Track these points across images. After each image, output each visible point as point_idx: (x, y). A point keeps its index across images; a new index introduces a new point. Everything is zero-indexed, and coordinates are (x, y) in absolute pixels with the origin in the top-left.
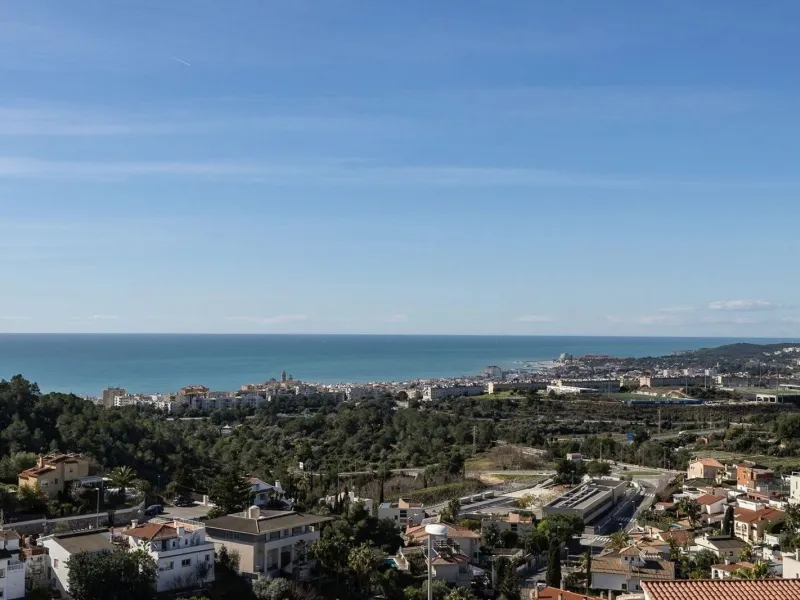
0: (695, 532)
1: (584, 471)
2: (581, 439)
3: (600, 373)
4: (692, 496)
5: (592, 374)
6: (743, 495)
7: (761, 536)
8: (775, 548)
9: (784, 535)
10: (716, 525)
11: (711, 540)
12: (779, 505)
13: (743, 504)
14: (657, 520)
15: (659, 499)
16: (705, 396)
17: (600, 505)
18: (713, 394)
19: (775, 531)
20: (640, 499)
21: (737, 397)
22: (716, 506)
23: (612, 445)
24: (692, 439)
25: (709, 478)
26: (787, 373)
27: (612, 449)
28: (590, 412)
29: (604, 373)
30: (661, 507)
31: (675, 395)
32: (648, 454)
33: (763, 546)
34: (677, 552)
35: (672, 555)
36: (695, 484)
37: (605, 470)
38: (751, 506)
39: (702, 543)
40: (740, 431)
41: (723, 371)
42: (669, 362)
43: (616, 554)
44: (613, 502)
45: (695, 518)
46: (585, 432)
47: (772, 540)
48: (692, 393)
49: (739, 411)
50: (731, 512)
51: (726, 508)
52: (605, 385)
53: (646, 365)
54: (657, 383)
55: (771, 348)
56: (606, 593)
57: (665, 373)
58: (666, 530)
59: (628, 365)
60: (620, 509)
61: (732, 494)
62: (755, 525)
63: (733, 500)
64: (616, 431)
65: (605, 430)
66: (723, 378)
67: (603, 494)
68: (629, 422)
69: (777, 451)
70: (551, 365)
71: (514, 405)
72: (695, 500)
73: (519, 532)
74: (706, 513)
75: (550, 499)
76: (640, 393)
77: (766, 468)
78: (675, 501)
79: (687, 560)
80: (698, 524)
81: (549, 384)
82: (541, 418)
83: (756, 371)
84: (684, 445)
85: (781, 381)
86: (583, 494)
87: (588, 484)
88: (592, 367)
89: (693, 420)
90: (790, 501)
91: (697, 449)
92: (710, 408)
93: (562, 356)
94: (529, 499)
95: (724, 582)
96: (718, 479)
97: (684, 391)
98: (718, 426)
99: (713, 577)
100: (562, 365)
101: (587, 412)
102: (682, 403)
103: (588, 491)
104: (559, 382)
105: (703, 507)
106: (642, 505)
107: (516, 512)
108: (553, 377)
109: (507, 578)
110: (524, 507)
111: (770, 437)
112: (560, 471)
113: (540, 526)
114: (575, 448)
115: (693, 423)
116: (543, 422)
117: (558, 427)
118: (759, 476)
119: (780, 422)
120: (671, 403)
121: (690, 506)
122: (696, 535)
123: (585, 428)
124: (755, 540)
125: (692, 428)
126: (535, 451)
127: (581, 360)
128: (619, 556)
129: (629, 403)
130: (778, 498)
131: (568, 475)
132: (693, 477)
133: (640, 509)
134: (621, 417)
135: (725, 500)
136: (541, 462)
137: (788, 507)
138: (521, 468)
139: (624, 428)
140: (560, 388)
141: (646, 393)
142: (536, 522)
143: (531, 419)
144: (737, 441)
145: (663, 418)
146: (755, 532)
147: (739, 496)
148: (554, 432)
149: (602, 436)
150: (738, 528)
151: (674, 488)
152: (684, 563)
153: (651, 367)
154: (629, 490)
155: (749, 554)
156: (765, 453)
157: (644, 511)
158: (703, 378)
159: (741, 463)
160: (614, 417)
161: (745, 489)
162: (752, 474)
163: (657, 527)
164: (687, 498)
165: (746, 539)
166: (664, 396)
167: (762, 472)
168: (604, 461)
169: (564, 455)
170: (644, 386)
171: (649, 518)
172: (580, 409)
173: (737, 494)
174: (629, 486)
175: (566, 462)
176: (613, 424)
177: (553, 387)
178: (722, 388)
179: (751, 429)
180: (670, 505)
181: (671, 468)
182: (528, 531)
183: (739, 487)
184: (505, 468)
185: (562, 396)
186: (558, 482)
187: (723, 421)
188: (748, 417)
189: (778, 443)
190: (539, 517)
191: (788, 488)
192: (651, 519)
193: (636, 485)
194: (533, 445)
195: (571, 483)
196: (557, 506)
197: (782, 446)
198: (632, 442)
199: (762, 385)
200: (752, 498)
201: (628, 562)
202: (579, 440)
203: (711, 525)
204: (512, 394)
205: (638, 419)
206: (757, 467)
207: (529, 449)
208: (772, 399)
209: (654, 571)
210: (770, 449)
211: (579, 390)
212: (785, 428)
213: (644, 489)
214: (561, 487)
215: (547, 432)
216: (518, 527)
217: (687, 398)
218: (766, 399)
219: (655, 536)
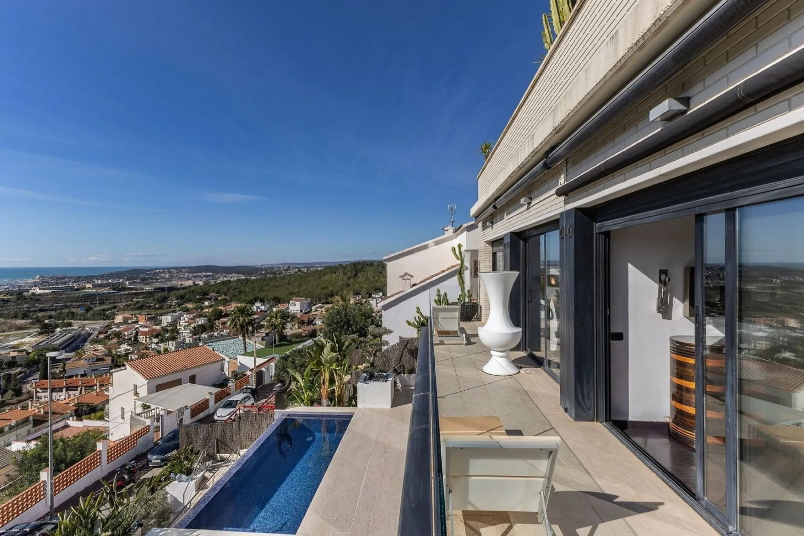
0: (119, 343)
1: (57, 326)
2: (53, 313)
3: (62, 283)
4: (117, 329)
5: (57, 284)
6: (142, 326)
7: (150, 339)
8: (157, 343)
9: (160, 338)
10: (130, 339)
11: (129, 345)
12: (158, 327)
13: (141, 329)
14: (100, 341)
15: (100, 333)
16: (120, 290)
17: (68, 340)
18: (124, 289)
19: (156, 337)
20: (90, 335)
21: (136, 289)
22: (130, 332)
23: (73, 314)
24: (115, 307)
25: (125, 321)
26: (157, 279)
27: (73, 316)
28: (57, 301)
29: (65, 283)
30: (102, 336)
31: (106, 290)
32: (94, 315)
33: (151, 343)
34: (112, 353)
35: (109, 354)
36: (118, 325)
37: (70, 325)
38: (146, 329)
39: (124, 347)
40: (138, 302)
41: (128, 280)
42: (102, 277)
43: (80, 359)
44: (74, 338)
45: (119, 338)
46: (55, 310)
47: (155, 340)
48: (115, 289)
49: (137, 295)
50: (137, 333)
51: (134, 332)
52: (67, 289)
53: (89, 279)
54: (95, 286)
55: (150, 270)
56: (77, 376)
57: (99, 282)
58: (105, 345)
59: (78, 279)
60: (79, 339)
61: (137, 326)
62: (148, 336)
63: (137, 328)
64: (74, 307)
65: (67, 308)
66: (129, 283)
67: (69, 336)
68: (81, 303)
69: (155, 308)
70: (31, 281)
71: (8, 301)
72: (119, 331)
73: (17, 360)
74: (125, 335)
75: (36, 342)
76: (85, 291)
77: (151, 315)
78: (109, 333)
79: (117, 355)
80: (121, 340)
81: (31, 289)
82: (25, 306)
83: (143, 279)
84: (111, 310)
85: (155, 282)
86: (57, 337)
87: (60, 332)
88: (57, 281)
89: (115, 300)
90: (162, 325)
91: (118, 311)
92: (123, 294)
93: (38, 277)
94: (22, 344)
95: (135, 360)
96: (130, 321)
97: (110, 289)
98: (127, 301)
99: (129, 359)
100: (38, 280)
101: (56, 301)
102: (109, 293)
103: (60, 335)
104: (38, 288)
105: (123, 333)
106: (92, 337)
107: (14, 351)
108: (33, 286)
109: (13, 382)
110: (19, 348)
111: (151, 303)
112: (41, 329)
113: (31, 355)
114: (50, 317)
115: (115, 301)
116: (27, 307)
117: (37, 309)
118: (148, 318)
119: (156, 297)
120: (104, 294)
121: (117, 334)
122: (120, 344)
123: (55, 308)
124: (148, 342)
125: (114, 303)
126: (24, 321)
127: (50, 278)
128: (82, 359)
129: (80, 295)
130: (157, 325)
131: (47, 329)
132: (118, 322)
133: (90, 339)
134: (76, 302)
135: (134, 329)
136: (28, 326)
137: (162, 327)
138: (15, 330)
139: (78, 306)
140: (38, 291)
141: (90, 291)
142: (28, 353)
143: (19, 307)
144: (137, 306)
145: (99, 300)
146: (148, 339)
147: (139, 327)
148: (35, 311)
149: (66, 310)
150: (140, 338)
151: (108, 328)
152: (116, 356)
153: (91, 280)
154: (84, 332)
155: (146, 347)
156: (150, 309)
157: (93, 339)
158: (119, 283)
159: (139, 314)
160: (72, 302)
161: (142, 323)
162: (145, 318)
163: (100, 344)
164: (115, 331)
165: (144, 342)
166: (100, 291)
167: (150, 316)
168: (68, 321)
169: (44, 321)
170: (89, 288)
171: (96, 341)
172: (51, 300)
173: (139, 326)
174: (83, 330)
175: (46, 324)
176: (71, 305)
177: (33, 291)
178: (129, 286)
179: (143, 301)
180: (106, 335)
181: (106, 320)
182: (24, 358)
183: (139, 323)
184: (3, 332)
185: (40, 295)
186: (41, 333)
187: (130, 299)
188: (141, 297)
189: (155, 305)
190: (30, 351)
191: (161, 321)
192: (97, 342)
193: (87, 329)
194: (23, 318)
195: (48, 333)
196: (41, 344)
197: (157, 306)
198: (83, 311)
199: (147, 284)
200: (146, 327)
201: (87, 361)
202: (52, 314)
203: (128, 339)
204: (5, 296)
205: (86, 302)
206: (148, 314)
207: (20, 321)
208: (152, 289)
209: (101, 362)
210: (151, 308)
211: (50, 291)
212: (158, 299)
213: (92, 330)
214: (43, 336)
215: (30, 312)
216: (17, 357)
217: (112, 291)
218: (149, 289)
219: (99, 348)
